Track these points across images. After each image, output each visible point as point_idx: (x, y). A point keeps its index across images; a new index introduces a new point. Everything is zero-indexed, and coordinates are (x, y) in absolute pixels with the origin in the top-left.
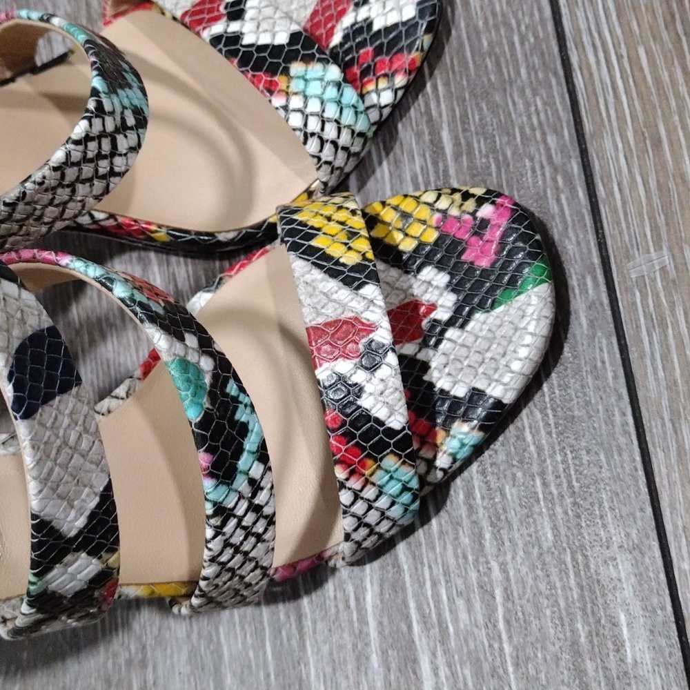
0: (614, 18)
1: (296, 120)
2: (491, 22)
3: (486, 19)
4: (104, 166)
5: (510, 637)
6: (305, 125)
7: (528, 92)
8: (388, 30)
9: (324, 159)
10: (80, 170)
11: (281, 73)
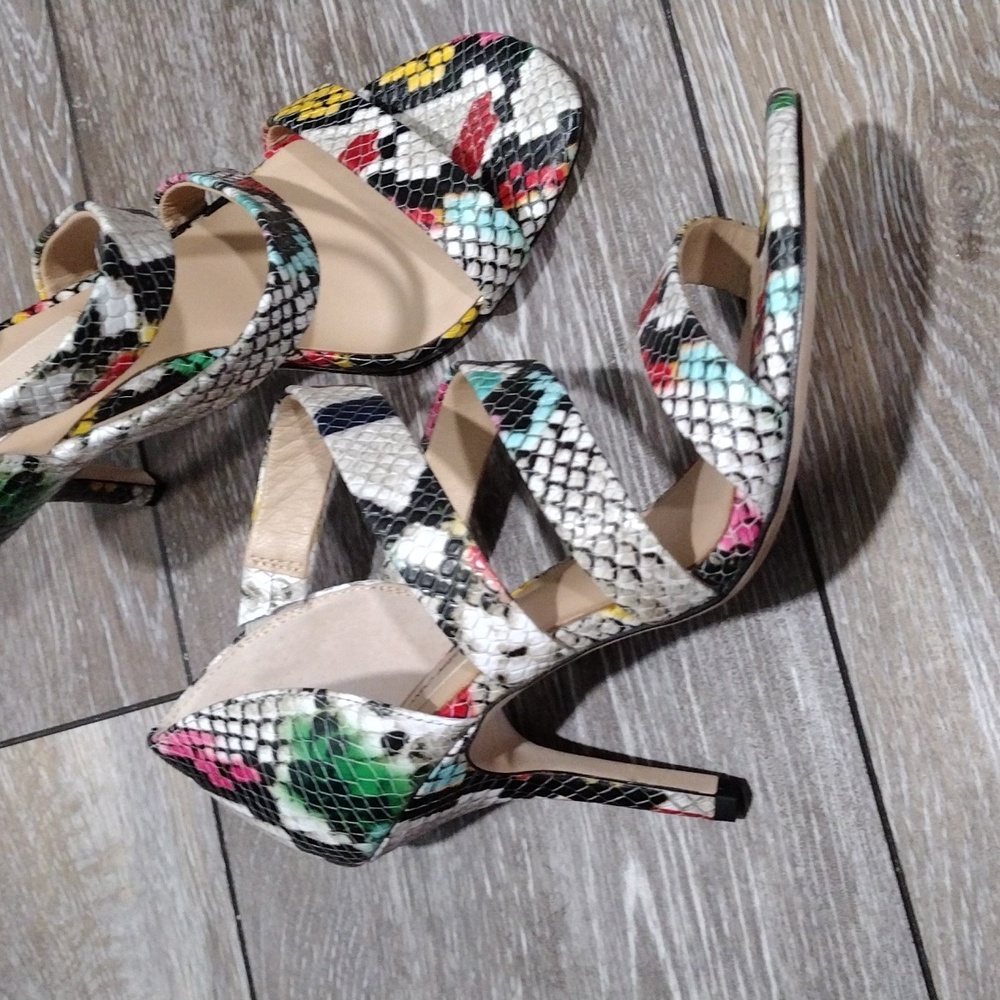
0: (748, 109)
1: (454, 249)
2: (633, 121)
3: (628, 118)
4: (288, 328)
5: (698, 699)
6: (463, 253)
7: (673, 189)
8: (534, 143)
9: (485, 280)
10: (269, 336)
11: (437, 206)
